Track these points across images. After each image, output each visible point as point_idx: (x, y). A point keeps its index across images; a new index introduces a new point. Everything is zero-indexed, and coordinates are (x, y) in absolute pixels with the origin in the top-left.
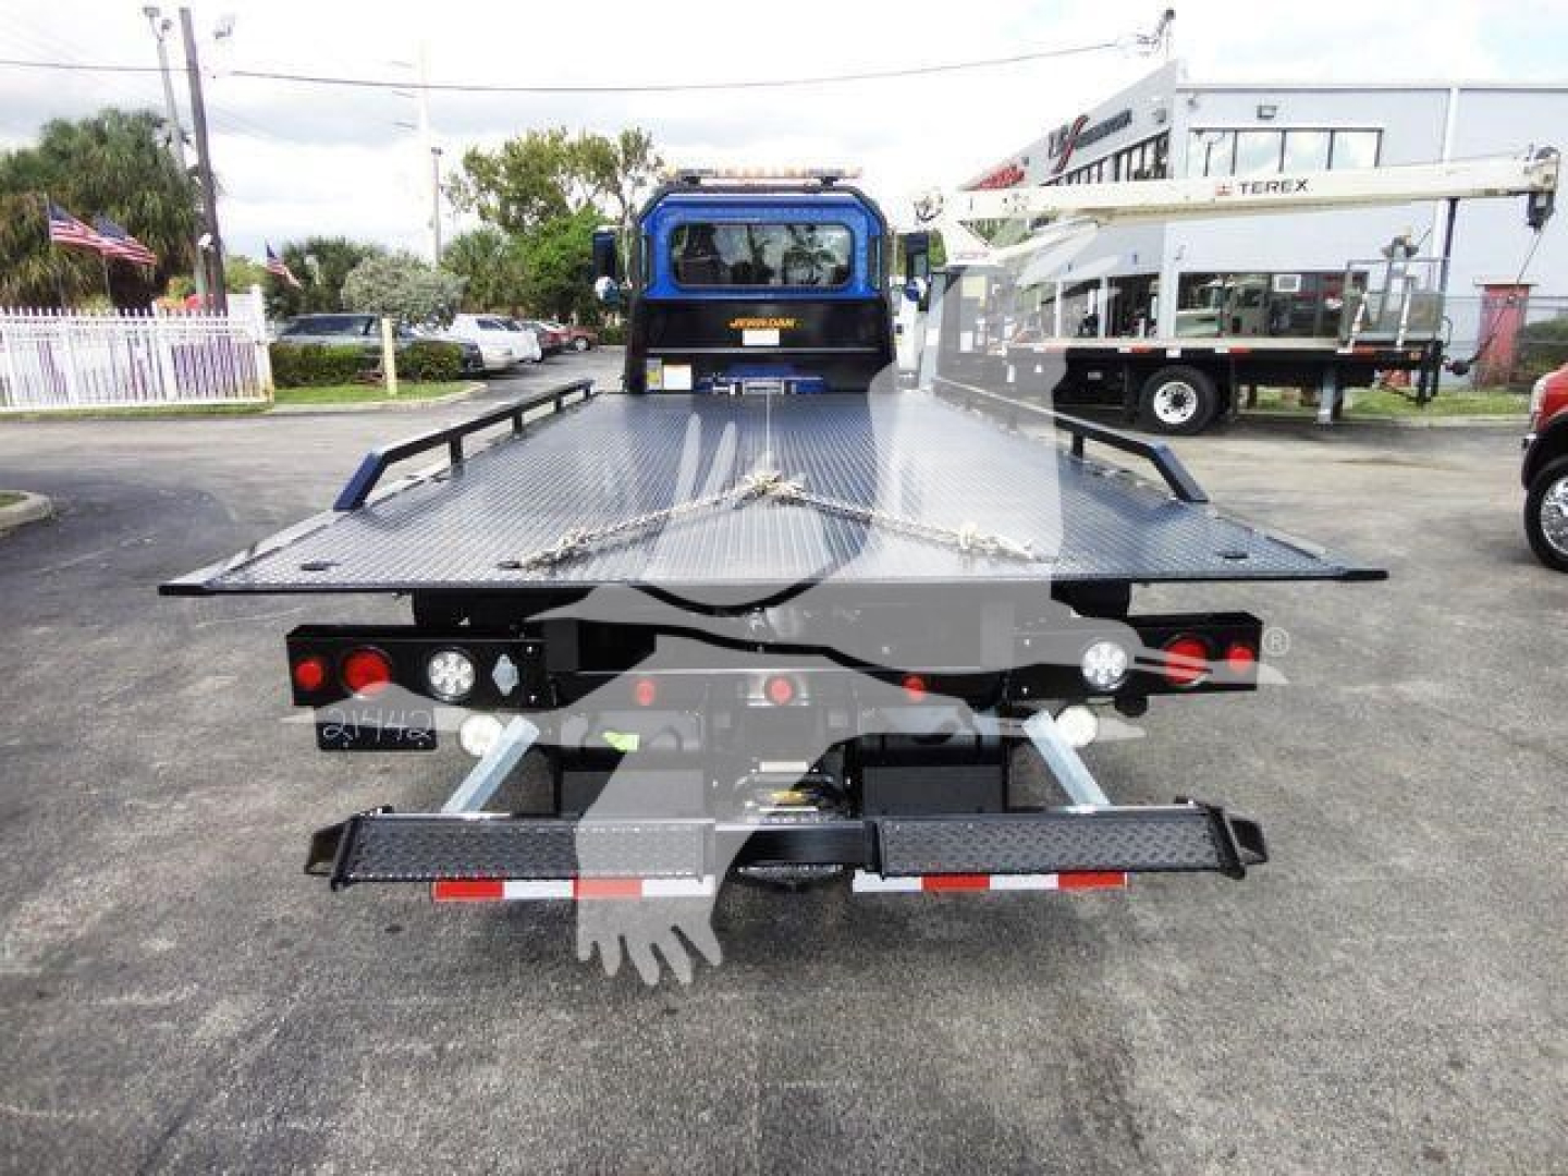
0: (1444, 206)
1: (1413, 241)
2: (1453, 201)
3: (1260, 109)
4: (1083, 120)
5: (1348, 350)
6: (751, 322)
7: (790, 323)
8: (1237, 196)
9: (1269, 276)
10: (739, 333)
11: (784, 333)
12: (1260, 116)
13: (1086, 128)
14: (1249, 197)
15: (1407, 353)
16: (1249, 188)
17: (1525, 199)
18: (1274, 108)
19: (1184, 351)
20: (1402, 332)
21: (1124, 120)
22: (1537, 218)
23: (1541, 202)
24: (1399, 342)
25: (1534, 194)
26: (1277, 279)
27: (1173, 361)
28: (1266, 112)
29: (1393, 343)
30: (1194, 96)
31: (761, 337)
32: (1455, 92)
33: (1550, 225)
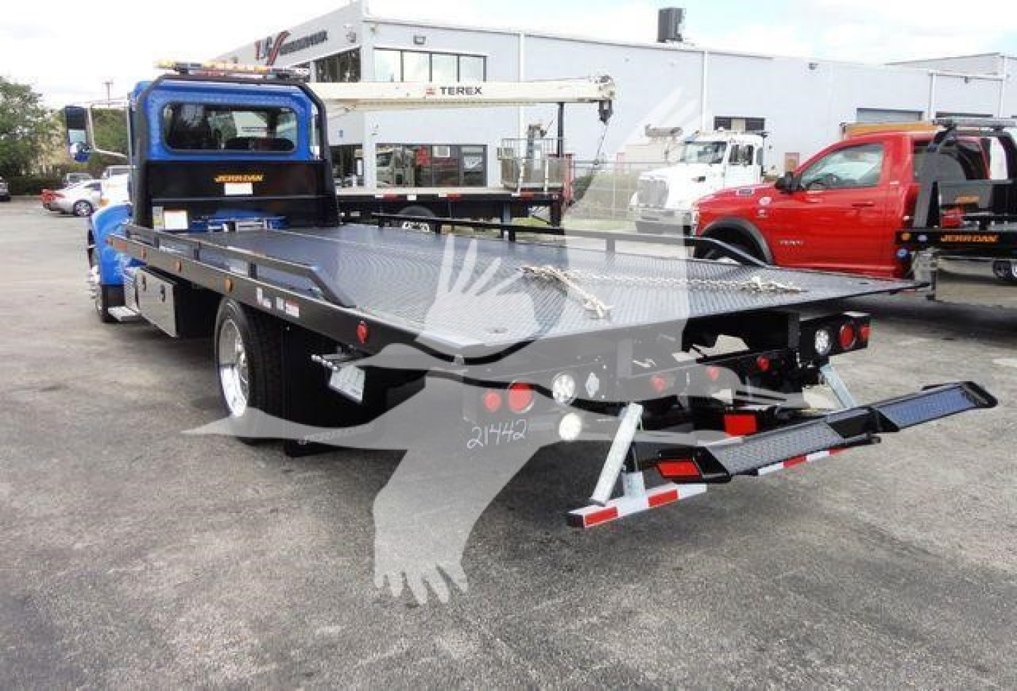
0: (558, 107)
1: (543, 128)
2: (561, 104)
3: (415, 38)
4: (284, 34)
5: (517, 194)
6: (230, 178)
7: (259, 178)
8: (439, 95)
9: (430, 147)
10: (222, 185)
11: (255, 184)
12: (416, 42)
13: (287, 41)
14: (447, 96)
15: (551, 195)
16: (447, 91)
17: (597, 105)
18: (424, 38)
19: (418, 196)
20: (547, 182)
21: (321, 37)
22: (605, 115)
23: (606, 107)
24: (546, 189)
25: (602, 102)
26: (436, 149)
27: (412, 203)
28: (419, 40)
29: (542, 189)
30: (375, 25)
31: (238, 188)
32: (522, 37)
33: (611, 120)
